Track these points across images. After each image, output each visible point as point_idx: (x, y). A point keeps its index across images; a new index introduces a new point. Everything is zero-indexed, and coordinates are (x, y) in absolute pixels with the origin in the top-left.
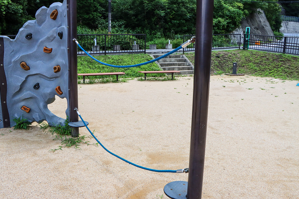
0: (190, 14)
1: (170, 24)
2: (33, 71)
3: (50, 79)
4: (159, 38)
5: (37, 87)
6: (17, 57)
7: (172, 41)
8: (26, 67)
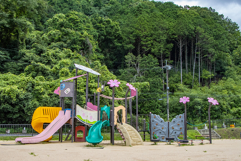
0: (218, 107)
1: (205, 113)
2: (175, 129)
3: (178, 131)
4: (198, 123)
5: (175, 133)
6: (172, 126)
7: (207, 125)
8: (173, 128)
